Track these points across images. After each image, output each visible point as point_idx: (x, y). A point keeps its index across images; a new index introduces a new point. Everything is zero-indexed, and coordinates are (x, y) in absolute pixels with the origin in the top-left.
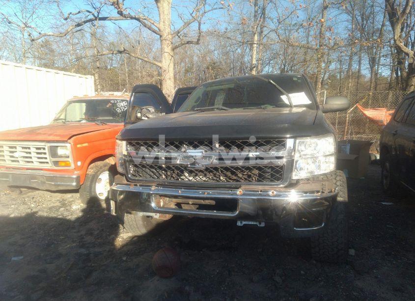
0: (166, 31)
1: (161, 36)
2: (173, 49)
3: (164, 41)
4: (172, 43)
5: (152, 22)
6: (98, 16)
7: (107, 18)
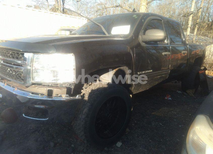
2: (147, 4)
4: (147, 1)
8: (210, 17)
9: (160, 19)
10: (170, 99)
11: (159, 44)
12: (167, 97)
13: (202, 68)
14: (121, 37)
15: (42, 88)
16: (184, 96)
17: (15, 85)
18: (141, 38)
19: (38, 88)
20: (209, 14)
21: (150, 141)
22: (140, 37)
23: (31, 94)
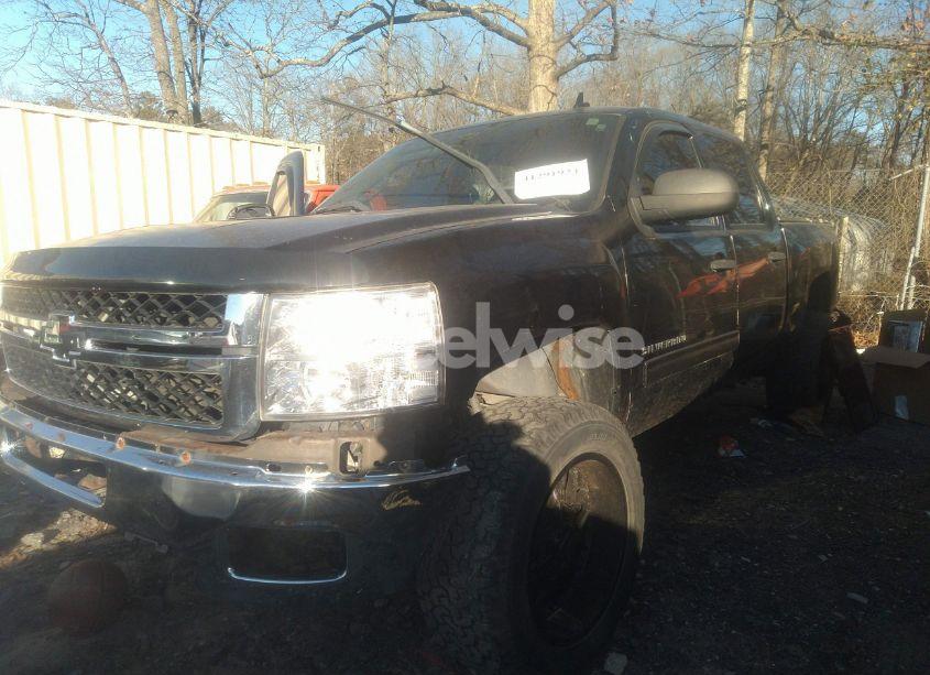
0: (542, 34)
1: (529, 49)
2: (557, 78)
3: (537, 60)
4: (554, 63)
5: (512, 17)
6: (393, 14)
7: (413, 16)
8: (795, 117)
9: (682, 129)
10: (737, 453)
11: (696, 229)
12: (724, 448)
13: (834, 317)
14: (563, 209)
15: (315, 439)
16: (789, 439)
17: (172, 440)
18: (637, 206)
19: (299, 443)
20: (786, 106)
21: (734, 632)
22: (634, 203)
23: (267, 472)
